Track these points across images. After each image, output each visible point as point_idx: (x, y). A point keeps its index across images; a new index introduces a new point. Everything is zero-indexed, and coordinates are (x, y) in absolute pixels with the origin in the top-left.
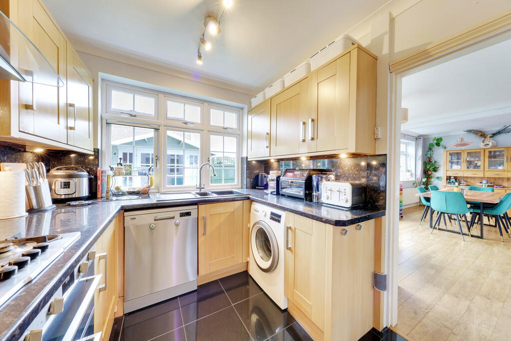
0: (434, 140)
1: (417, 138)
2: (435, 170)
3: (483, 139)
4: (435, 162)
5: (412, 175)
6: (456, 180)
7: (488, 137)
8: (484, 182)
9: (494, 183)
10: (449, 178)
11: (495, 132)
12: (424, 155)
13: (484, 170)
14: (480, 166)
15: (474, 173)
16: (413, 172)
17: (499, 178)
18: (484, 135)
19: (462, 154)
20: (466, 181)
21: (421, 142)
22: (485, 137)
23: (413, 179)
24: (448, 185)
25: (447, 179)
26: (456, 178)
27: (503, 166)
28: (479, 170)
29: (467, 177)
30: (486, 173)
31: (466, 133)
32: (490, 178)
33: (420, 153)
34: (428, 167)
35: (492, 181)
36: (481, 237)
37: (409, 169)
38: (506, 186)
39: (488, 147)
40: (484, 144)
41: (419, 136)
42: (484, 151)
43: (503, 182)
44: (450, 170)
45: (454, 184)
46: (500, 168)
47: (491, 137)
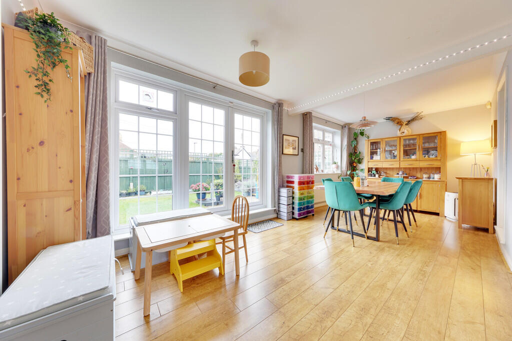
1: (343, 127)
2: (360, 162)
3: (400, 127)
4: (360, 153)
5: (337, 167)
6: (377, 172)
7: (404, 124)
8: (400, 173)
9: (409, 174)
10: (370, 170)
11: (409, 119)
12: (349, 145)
13: (400, 160)
14: (396, 156)
15: (393, 163)
16: (339, 164)
17: (413, 168)
18: (401, 122)
19: (381, 143)
20: (386, 173)
21: (346, 130)
22: (402, 125)
23: (339, 172)
24: (369, 177)
25: (369, 172)
26: (377, 170)
27: (416, 155)
28: (396, 160)
29: (386, 169)
30: (401, 163)
31: (385, 120)
32: (406, 168)
33: (345, 143)
34: (353, 159)
35: (408, 172)
36: (377, 239)
37: (335, 161)
38: (419, 176)
39: (404, 134)
40: (401, 131)
41: (344, 125)
42: (400, 139)
43: (417, 172)
44: (372, 160)
45: (375, 176)
46: (413, 157)
47: (406, 124)
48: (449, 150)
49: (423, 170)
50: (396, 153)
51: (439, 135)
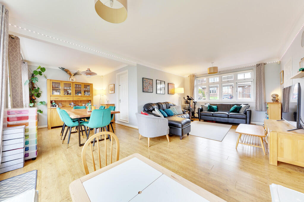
0: (38, 69)
2: (38, 95)
3: (70, 76)
7: (72, 75)
8: (72, 103)
13: (73, 96)
14: (71, 93)
15: (68, 98)
18: (71, 73)
19: (61, 84)
20: (62, 104)
21: (26, 67)
22: (71, 75)
26: (56, 102)
27: (81, 93)
28: (70, 96)
29: (61, 101)
30: (74, 98)
33: (26, 78)
39: (74, 81)
40: (71, 79)
42: (73, 83)
43: (79, 103)
44: (53, 95)
45: (56, 106)
46: (80, 95)
47: (74, 75)
48: (94, 92)
49: (82, 102)
50: (70, 92)
51: (90, 85)
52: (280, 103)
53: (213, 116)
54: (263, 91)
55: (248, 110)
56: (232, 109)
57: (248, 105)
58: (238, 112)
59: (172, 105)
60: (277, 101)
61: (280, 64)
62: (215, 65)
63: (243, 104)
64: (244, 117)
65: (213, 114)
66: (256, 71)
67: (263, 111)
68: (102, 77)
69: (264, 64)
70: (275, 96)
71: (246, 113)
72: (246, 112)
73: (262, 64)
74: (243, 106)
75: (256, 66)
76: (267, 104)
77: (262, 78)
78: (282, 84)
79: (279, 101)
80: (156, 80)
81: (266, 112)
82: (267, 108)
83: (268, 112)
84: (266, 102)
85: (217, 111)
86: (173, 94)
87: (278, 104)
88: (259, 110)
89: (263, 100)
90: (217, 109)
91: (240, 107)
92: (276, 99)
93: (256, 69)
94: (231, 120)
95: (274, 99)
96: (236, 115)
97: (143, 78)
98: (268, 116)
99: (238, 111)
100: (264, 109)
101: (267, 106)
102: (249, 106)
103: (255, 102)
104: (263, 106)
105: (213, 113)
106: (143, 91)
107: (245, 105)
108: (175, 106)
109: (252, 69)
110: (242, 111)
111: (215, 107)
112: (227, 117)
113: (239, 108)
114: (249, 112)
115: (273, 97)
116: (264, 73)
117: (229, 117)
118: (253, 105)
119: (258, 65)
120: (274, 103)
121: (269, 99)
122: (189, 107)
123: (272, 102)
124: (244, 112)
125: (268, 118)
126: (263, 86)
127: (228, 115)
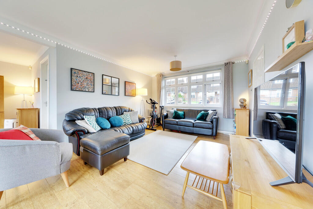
52: (248, 109)
53: (177, 125)
54: (231, 95)
55: (214, 118)
56: (199, 116)
57: (215, 111)
58: (205, 120)
59: (128, 110)
60: (245, 107)
61: (248, 64)
62: (177, 59)
63: (211, 110)
64: (210, 126)
65: (177, 122)
66: (224, 71)
67: (230, 118)
68: (30, 69)
69: (233, 63)
70: (242, 101)
71: (212, 122)
72: (213, 120)
73: (230, 63)
74: (210, 112)
75: (224, 65)
76: (234, 110)
77: (230, 80)
78: (250, 87)
79: (247, 107)
80: (103, 75)
81: (234, 120)
82: (234, 115)
83: (235, 119)
84: (233, 108)
85: (184, 118)
86: (134, 96)
87: (246, 111)
88: (227, 117)
89: (231, 105)
90: (184, 115)
91: (207, 113)
92: (244, 104)
93: (224, 69)
94: (196, 130)
95: (242, 104)
96: (202, 124)
97: (71, 69)
98: (235, 125)
99: (204, 118)
100: (231, 116)
101: (235, 113)
102: (216, 113)
103: (223, 107)
104: (231, 113)
105: (177, 120)
106: (72, 90)
107: (212, 112)
108: (131, 111)
109: (221, 69)
110: (208, 119)
111: (181, 113)
112: (192, 126)
113: (205, 115)
114: (216, 120)
115: (241, 103)
116: (232, 74)
117: (194, 126)
118: (220, 112)
119: (226, 64)
120: (242, 109)
121: (237, 105)
122: (153, 113)
123: (239, 107)
124: (211, 120)
125: (235, 127)
126: (231, 89)
127: (193, 124)
